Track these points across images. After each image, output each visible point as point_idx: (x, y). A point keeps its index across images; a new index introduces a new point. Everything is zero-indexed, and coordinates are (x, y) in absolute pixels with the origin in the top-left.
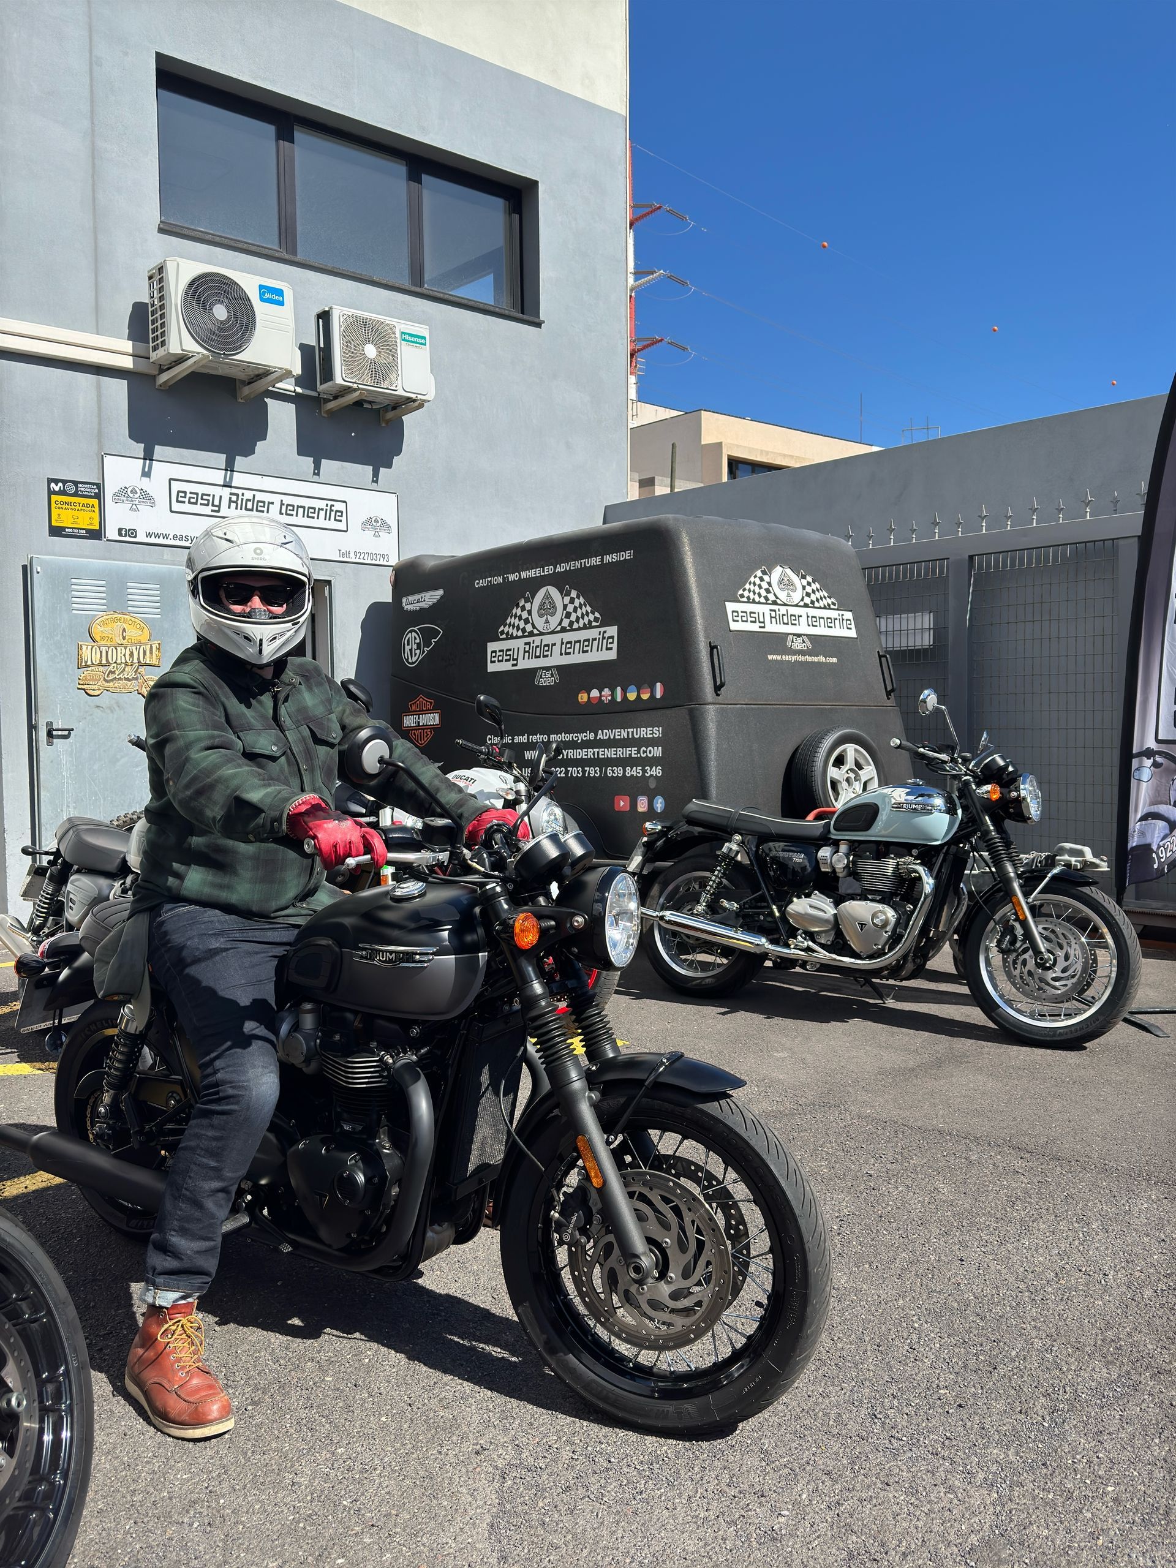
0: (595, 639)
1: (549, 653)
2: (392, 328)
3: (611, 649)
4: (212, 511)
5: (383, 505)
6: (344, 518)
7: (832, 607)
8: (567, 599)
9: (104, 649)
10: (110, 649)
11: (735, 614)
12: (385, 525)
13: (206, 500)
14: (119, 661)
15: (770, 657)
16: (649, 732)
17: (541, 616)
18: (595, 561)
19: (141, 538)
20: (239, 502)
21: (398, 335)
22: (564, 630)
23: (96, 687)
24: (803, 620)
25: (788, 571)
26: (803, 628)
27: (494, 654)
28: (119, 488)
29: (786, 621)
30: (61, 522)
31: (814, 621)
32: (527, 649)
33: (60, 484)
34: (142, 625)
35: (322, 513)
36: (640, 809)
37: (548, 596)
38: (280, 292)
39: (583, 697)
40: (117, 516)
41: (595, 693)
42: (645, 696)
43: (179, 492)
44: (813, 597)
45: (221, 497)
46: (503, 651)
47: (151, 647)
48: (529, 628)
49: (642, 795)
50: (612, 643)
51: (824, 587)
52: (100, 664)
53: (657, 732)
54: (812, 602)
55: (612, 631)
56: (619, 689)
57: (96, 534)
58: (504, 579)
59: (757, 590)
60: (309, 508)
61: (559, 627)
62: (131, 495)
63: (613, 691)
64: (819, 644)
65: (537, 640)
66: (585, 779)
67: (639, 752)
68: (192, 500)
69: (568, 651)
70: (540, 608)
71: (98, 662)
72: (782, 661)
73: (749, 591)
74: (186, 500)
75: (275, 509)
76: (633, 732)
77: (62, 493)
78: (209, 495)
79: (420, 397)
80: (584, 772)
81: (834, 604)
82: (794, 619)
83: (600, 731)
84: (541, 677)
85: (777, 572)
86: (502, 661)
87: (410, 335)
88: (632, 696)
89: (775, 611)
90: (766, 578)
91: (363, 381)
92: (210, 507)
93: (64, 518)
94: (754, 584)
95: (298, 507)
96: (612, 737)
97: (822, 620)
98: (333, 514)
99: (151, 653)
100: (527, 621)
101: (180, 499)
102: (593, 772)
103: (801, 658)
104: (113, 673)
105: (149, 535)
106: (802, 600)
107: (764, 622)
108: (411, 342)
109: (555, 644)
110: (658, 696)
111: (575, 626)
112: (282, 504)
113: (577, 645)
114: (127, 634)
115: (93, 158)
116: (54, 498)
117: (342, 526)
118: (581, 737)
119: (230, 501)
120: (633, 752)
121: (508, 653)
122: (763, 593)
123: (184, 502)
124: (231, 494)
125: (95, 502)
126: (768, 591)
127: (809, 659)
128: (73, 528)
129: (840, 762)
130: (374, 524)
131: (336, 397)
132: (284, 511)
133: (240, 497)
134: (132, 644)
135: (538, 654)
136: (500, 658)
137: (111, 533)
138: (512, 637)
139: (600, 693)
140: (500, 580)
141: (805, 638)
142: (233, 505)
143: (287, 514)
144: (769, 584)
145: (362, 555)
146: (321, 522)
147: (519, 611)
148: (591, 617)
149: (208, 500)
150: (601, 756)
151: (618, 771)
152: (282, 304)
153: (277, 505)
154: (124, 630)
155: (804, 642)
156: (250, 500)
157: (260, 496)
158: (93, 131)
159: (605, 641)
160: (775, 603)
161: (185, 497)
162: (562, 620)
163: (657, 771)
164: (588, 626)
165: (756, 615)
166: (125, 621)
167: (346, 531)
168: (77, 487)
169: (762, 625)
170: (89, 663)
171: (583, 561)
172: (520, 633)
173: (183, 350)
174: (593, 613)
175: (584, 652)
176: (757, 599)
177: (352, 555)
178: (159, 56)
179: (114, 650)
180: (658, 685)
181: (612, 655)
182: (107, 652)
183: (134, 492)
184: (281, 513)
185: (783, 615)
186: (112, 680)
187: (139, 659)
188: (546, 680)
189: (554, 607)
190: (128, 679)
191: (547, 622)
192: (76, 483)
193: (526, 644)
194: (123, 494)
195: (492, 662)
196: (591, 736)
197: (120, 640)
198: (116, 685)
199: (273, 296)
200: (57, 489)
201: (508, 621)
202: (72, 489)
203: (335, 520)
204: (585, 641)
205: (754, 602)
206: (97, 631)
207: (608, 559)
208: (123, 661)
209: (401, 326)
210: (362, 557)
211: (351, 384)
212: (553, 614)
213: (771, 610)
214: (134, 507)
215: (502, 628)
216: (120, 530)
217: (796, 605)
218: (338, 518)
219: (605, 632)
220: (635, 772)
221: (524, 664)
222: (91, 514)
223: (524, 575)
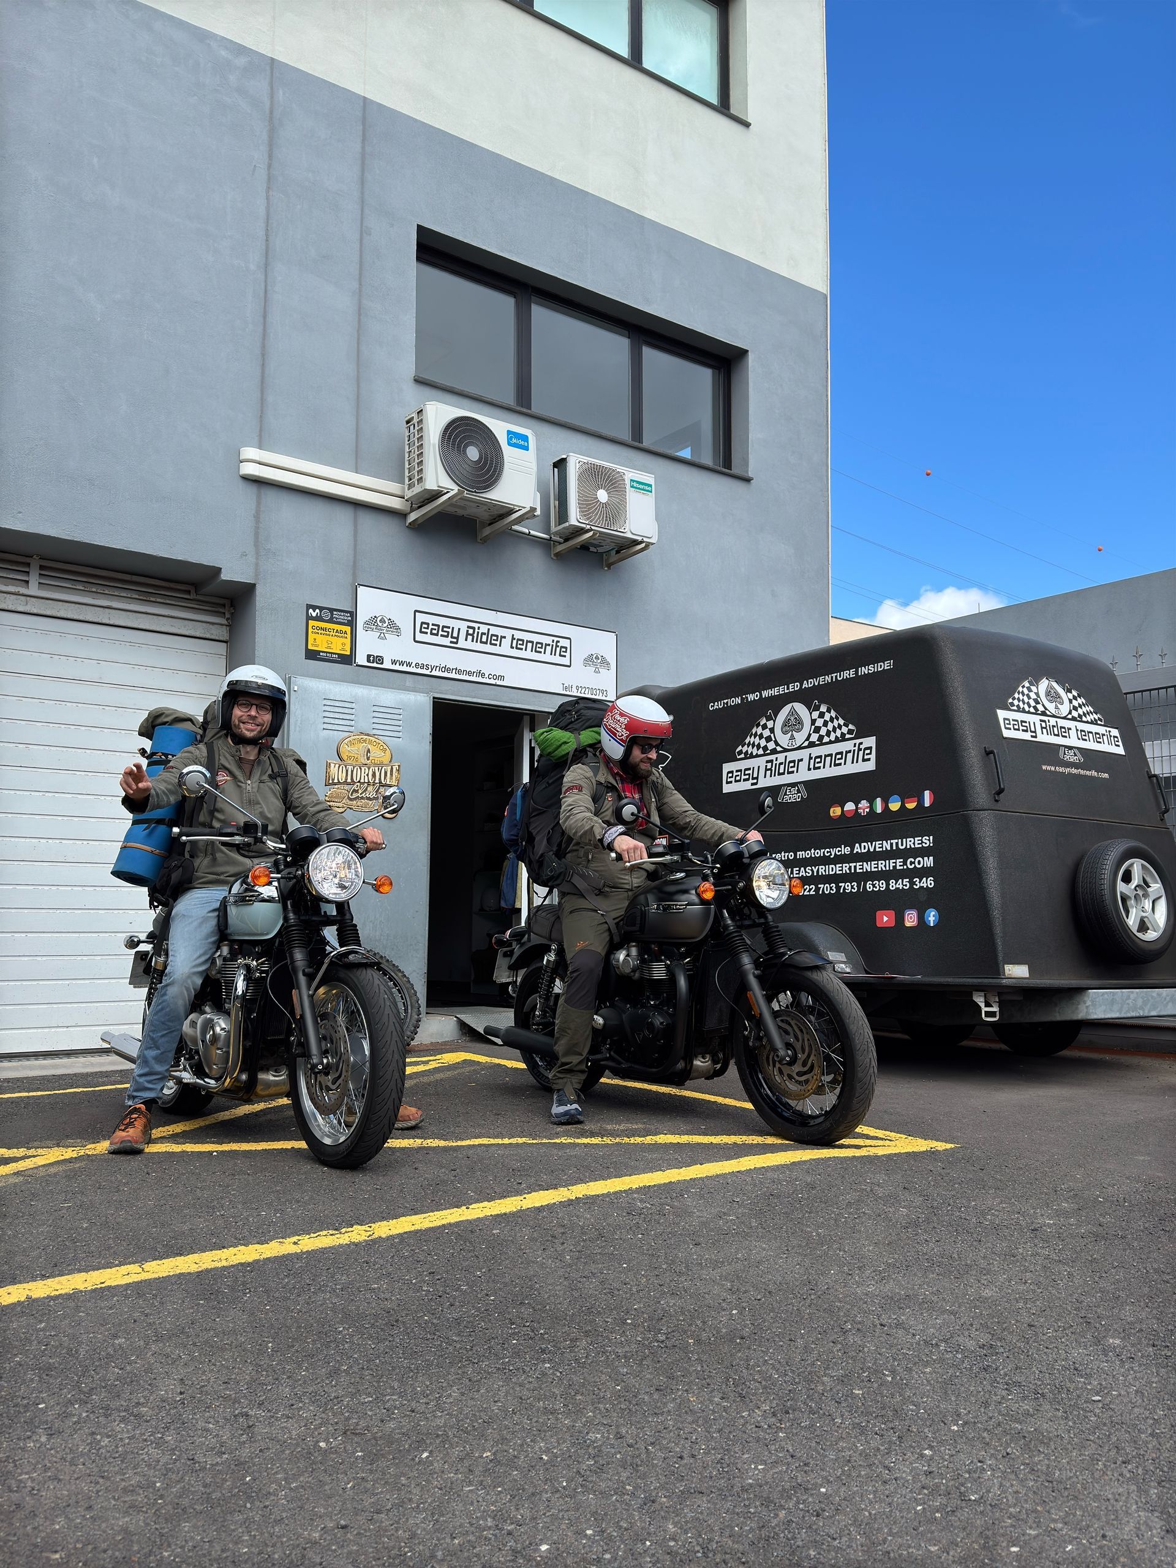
0: (850, 751)
1: (795, 769)
2: (621, 476)
3: (869, 760)
4: (451, 642)
5: (604, 643)
6: (568, 654)
7: (1099, 722)
8: (815, 714)
9: (350, 768)
10: (355, 769)
11: (1007, 722)
12: (605, 662)
13: (446, 632)
14: (362, 781)
15: (1044, 767)
16: (916, 842)
17: (785, 733)
18: (849, 674)
19: (387, 665)
20: (475, 635)
21: (627, 482)
22: (812, 745)
23: (340, 805)
24: (1073, 732)
25: (1055, 685)
26: (1073, 741)
27: (730, 775)
28: (370, 617)
29: (1056, 733)
30: (317, 646)
31: (1083, 735)
32: (769, 767)
33: (317, 611)
34: (385, 747)
35: (549, 648)
36: (908, 924)
37: (793, 712)
38: (525, 438)
39: (835, 811)
40: (367, 644)
41: (850, 806)
42: (911, 806)
43: (422, 623)
44: (1080, 711)
45: (459, 629)
46: (741, 771)
47: (392, 768)
48: (771, 745)
49: (911, 908)
50: (870, 754)
51: (1089, 702)
52: (346, 783)
53: (927, 841)
54: (1080, 716)
55: (870, 742)
56: (879, 800)
57: (347, 659)
58: (742, 699)
59: (1026, 700)
60: (537, 643)
61: (807, 743)
62: (380, 624)
63: (871, 802)
64: (1091, 758)
65: (781, 757)
66: (840, 896)
67: (905, 863)
68: (434, 632)
69: (817, 765)
70: (786, 724)
71: (344, 780)
72: (1055, 772)
73: (1019, 700)
74: (429, 631)
75: (506, 642)
76: (897, 844)
77: (318, 619)
78: (449, 627)
79: (645, 539)
80: (838, 888)
81: (1101, 720)
82: (1064, 732)
83: (857, 845)
84: (785, 794)
85: (1044, 684)
86: (740, 781)
87: (638, 482)
88: (895, 806)
89: (1045, 721)
90: (1034, 688)
91: (595, 523)
92: (449, 639)
93: (320, 642)
94: (1023, 694)
95: (527, 642)
96: (872, 850)
97: (1091, 735)
98: (558, 649)
99: (391, 774)
100: (768, 739)
101: (423, 630)
102: (848, 887)
103: (1074, 771)
104: (357, 791)
105: (394, 662)
106: (1070, 713)
107: (1035, 732)
108: (639, 489)
109: (802, 760)
110: (927, 804)
111: (826, 739)
112: (513, 639)
113: (828, 759)
114: (371, 755)
115: (360, 315)
116: (311, 623)
117: (566, 661)
118: (834, 852)
119: (468, 634)
120: (898, 864)
121: (747, 772)
122: (1033, 703)
123: (427, 633)
124: (468, 627)
125: (348, 629)
126: (1037, 702)
127: (1082, 772)
128: (327, 652)
129: (1127, 878)
130: (594, 661)
131: (566, 540)
132: (514, 645)
133: (476, 630)
134: (375, 765)
135: (782, 771)
136: (738, 778)
137: (361, 659)
138: (752, 756)
139: (857, 806)
140: (738, 700)
141: (1077, 751)
142: (470, 638)
143: (517, 648)
144: (1037, 694)
145: (584, 690)
146: (547, 657)
147: (759, 730)
148: (845, 730)
149: (448, 632)
150: (858, 871)
151: (881, 885)
152: (527, 448)
153: (509, 639)
154: (369, 751)
155: (1075, 755)
156: (485, 634)
157: (494, 630)
158: (360, 291)
159: (861, 753)
160: (1044, 714)
161: (428, 628)
162: (810, 735)
163: (928, 883)
164: (843, 738)
165: (1027, 725)
166: (370, 742)
167: (569, 666)
168: (332, 614)
169: (1034, 734)
170: (336, 781)
171: (834, 675)
172: (761, 752)
173: (439, 487)
174: (846, 725)
175: (836, 765)
176: (1027, 709)
177: (574, 689)
178: (421, 230)
179: (359, 770)
180: (927, 793)
181: (871, 766)
182: (352, 771)
183: (382, 621)
184: (512, 647)
185: (1053, 726)
186: (355, 799)
187: (380, 779)
188: (792, 797)
189: (800, 722)
190: (369, 799)
191: (792, 738)
192: (331, 610)
193: (767, 762)
194: (373, 623)
195: (728, 783)
196: (846, 850)
197: (364, 760)
198: (359, 803)
199: (519, 441)
200: (314, 614)
201: (747, 741)
202: (330, 615)
203: (560, 655)
204: (837, 754)
205: (1024, 711)
206: (345, 750)
207: (864, 670)
208: (366, 781)
209: (630, 474)
210: (583, 692)
211: (584, 526)
212: (799, 731)
213: (1041, 721)
214: (382, 635)
215: (740, 748)
216: (369, 656)
217: (1065, 718)
218: (562, 653)
219: (861, 743)
220: (903, 884)
221: (765, 782)
222: (344, 640)
223: (765, 694)
